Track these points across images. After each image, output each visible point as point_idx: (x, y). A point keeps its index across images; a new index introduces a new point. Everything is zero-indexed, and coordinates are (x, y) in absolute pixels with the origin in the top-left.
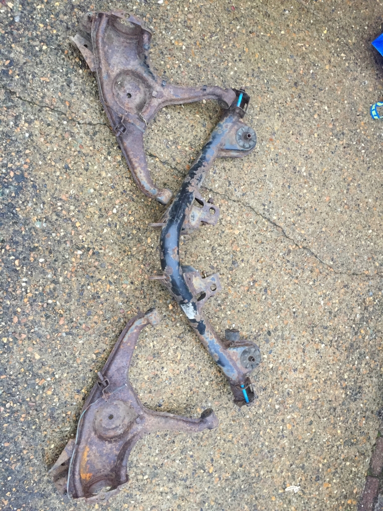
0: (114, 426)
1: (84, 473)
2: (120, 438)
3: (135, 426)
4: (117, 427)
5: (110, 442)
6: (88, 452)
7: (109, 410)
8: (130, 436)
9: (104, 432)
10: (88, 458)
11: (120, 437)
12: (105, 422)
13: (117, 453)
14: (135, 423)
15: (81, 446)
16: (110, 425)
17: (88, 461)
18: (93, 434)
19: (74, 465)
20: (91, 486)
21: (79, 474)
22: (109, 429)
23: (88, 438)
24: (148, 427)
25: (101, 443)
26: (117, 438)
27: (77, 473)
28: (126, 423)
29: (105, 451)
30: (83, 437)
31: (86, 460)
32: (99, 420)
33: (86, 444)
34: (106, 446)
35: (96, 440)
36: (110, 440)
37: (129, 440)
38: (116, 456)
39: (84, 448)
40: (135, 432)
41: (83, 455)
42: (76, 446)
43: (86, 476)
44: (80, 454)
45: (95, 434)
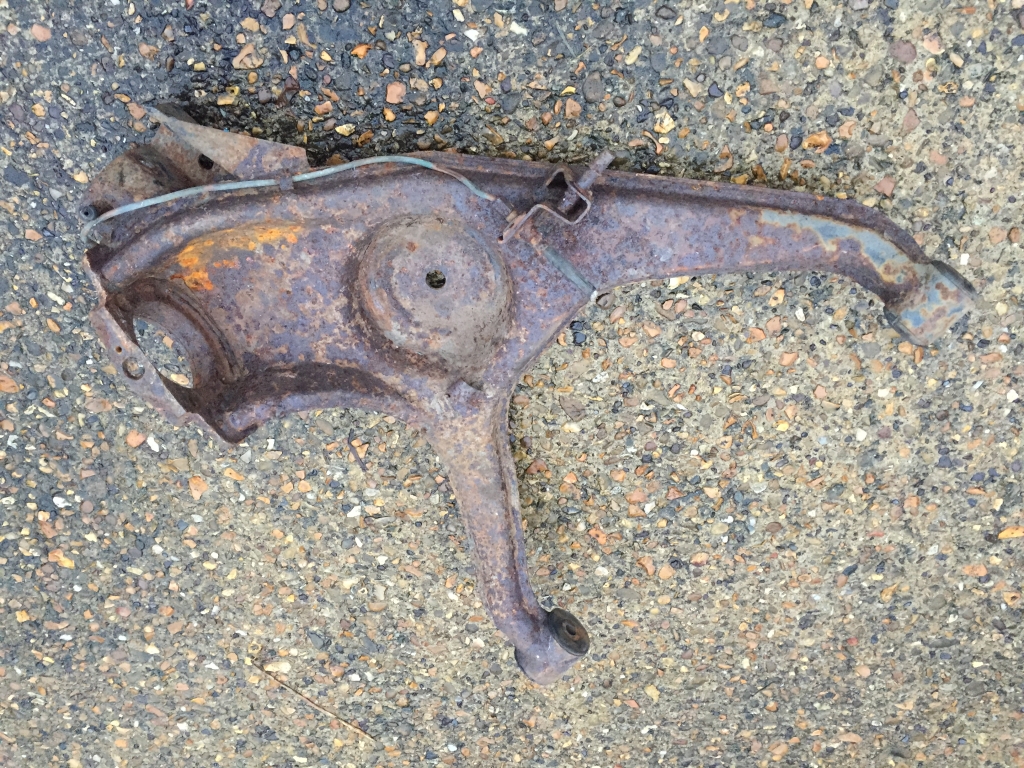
0: (407, 304)
1: (202, 256)
2: (374, 346)
3: (435, 385)
4: (406, 316)
5: (348, 313)
6: (284, 241)
7: (456, 262)
8: (393, 379)
9: (372, 274)
10: (260, 251)
11: (379, 344)
12: (410, 266)
13: (321, 357)
14: (445, 382)
15: (295, 205)
16: (405, 287)
17: (252, 254)
18: (354, 234)
19: (215, 204)
20: (166, 300)
21: (188, 240)
22: (390, 291)
23: (333, 221)
24: (447, 434)
25: (334, 279)
26: (369, 332)
27: (185, 228)
28: (434, 346)
29: (308, 305)
30: (330, 198)
31: (252, 245)
32: (408, 237)
33: (307, 223)
34: (328, 302)
35: (336, 257)
36: (357, 311)
37: (379, 383)
38: (309, 355)
39: (290, 219)
40: (413, 394)
41: (266, 225)
42: (286, 185)
43: (194, 267)
44: (261, 212)
45: (358, 244)
